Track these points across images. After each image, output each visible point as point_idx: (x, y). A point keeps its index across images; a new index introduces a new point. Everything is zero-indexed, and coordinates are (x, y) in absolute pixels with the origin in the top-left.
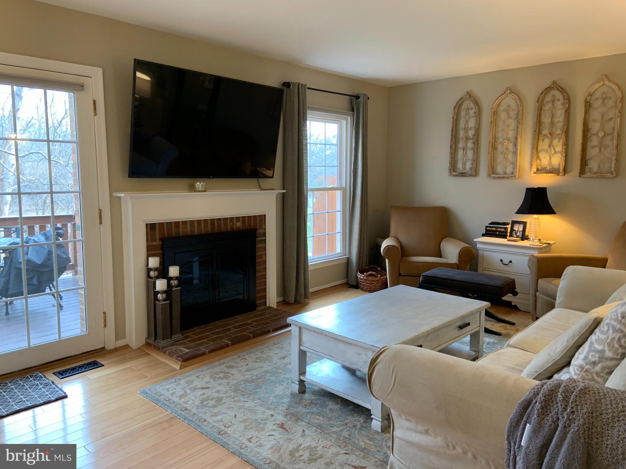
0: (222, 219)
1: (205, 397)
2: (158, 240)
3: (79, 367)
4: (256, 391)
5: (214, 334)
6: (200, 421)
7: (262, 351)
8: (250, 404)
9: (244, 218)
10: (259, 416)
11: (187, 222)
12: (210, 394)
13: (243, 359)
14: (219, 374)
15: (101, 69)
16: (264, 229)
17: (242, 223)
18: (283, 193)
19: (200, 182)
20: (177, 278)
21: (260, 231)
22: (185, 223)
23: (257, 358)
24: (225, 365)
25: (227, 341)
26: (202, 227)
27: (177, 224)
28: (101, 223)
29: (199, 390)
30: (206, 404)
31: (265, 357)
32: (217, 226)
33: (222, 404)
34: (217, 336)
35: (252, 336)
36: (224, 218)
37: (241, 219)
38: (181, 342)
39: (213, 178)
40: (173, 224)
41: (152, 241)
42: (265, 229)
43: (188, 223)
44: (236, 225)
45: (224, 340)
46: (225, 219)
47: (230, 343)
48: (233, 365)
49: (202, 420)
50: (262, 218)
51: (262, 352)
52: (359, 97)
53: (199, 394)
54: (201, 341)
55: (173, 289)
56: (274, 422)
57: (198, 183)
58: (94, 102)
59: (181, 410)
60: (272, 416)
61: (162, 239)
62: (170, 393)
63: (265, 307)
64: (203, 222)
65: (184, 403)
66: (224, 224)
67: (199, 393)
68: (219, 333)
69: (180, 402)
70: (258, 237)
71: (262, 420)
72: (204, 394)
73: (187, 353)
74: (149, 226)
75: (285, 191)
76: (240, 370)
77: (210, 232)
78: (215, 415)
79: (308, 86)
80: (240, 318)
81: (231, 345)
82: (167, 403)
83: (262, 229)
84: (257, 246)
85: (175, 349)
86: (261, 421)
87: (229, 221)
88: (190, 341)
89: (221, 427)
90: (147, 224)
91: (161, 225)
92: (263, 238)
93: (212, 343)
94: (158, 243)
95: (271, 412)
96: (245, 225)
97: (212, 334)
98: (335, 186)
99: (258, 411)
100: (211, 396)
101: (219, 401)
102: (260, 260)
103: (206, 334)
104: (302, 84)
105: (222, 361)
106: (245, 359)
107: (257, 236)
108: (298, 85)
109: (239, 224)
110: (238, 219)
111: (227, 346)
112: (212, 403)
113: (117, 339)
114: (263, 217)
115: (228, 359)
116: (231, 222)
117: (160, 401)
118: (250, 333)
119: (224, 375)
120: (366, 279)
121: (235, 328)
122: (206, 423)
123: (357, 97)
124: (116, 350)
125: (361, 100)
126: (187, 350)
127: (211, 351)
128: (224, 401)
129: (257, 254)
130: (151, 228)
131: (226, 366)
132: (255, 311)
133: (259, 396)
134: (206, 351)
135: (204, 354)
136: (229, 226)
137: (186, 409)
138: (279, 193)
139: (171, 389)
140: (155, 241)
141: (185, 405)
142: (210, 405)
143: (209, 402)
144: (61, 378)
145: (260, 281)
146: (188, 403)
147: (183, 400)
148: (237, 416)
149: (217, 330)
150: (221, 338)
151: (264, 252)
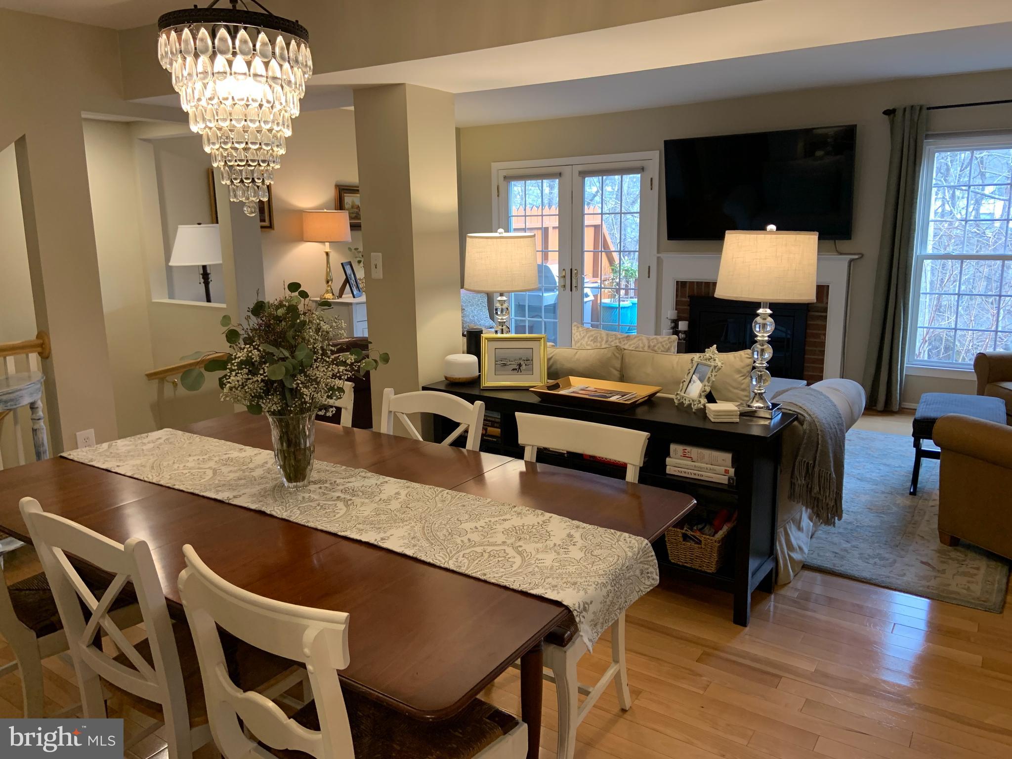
15: (658, 152)
27: (708, 284)
28: (649, 277)
41: (682, 297)
42: (827, 303)
58: (652, 180)
61: (690, 297)
70: (811, 311)
74: (681, 284)
83: (822, 302)
84: (810, 322)
90: (678, 282)
91: (692, 284)
92: (823, 314)
94: (686, 299)
102: (815, 340)
114: (825, 288)
129: (809, 331)
130: (683, 286)
151: (823, 332)
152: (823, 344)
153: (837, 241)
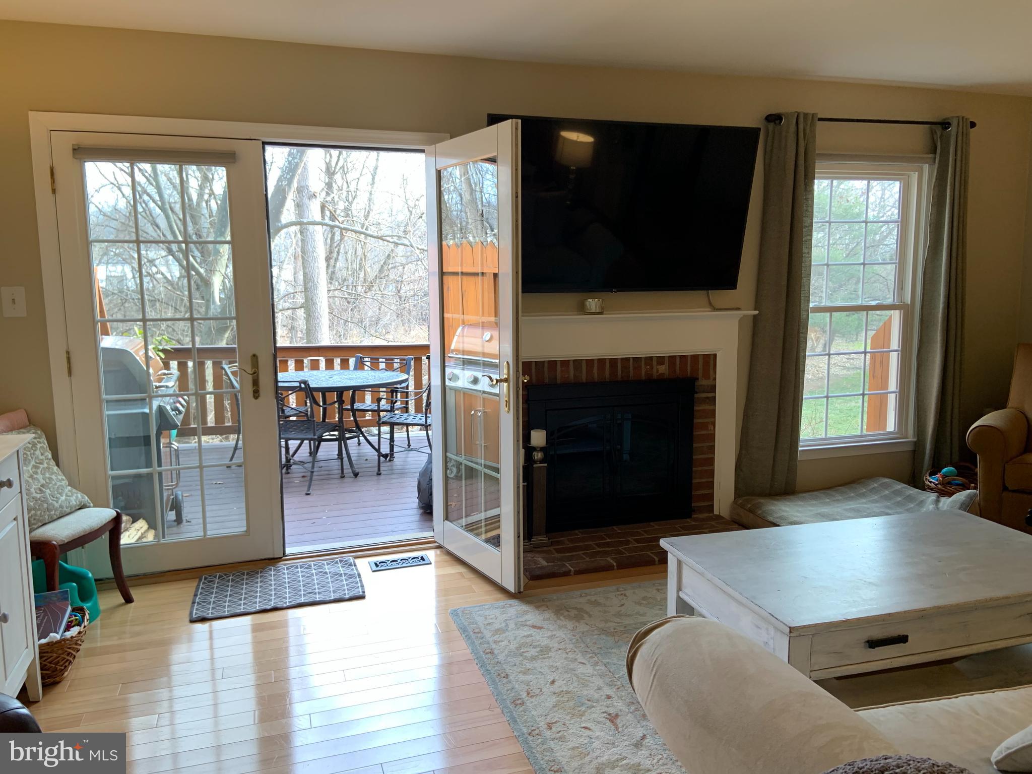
0: (631, 360)
1: (529, 640)
3: (401, 560)
4: (610, 650)
5: (599, 545)
6: (499, 675)
7: (659, 588)
8: (587, 669)
9: (672, 358)
10: (590, 692)
11: (569, 363)
12: (538, 638)
13: (622, 594)
14: (570, 610)
16: (712, 378)
17: (669, 367)
18: (755, 316)
19: (594, 298)
20: (542, 449)
21: (702, 382)
22: (565, 363)
23: (644, 598)
24: (589, 597)
25: (611, 561)
26: (595, 370)
27: (552, 364)
29: (527, 628)
30: (523, 652)
31: (659, 600)
32: (622, 372)
33: (545, 658)
34: (602, 549)
35: (657, 559)
36: (634, 358)
37: (667, 360)
38: (545, 549)
39: (618, 291)
40: (546, 365)
42: (715, 379)
43: (571, 363)
44: (658, 371)
45: (609, 559)
46: (637, 360)
47: (615, 564)
48: (599, 601)
49: (502, 675)
50: (710, 360)
51: (658, 590)
52: (949, 124)
53: (523, 635)
54: (574, 553)
55: (535, 466)
56: (605, 709)
57: (590, 300)
59: (484, 652)
60: (609, 697)
61: (527, 387)
62: (486, 623)
63: (711, 515)
64: (596, 362)
65: (495, 642)
66: (635, 368)
67: (526, 631)
68: (608, 545)
69: (491, 640)
70: (697, 393)
71: (588, 700)
72: (531, 636)
73: (543, 567)
75: (757, 312)
76: (605, 612)
78: (526, 672)
79: (819, 117)
80: (657, 527)
81: (615, 567)
82: (473, 636)
83: (709, 378)
84: (696, 408)
85: (530, 558)
86: (586, 701)
87: (643, 362)
88: (558, 551)
89: (521, 693)
91: (527, 364)
92: (710, 395)
93: (588, 559)
95: (609, 692)
96: (675, 371)
97: (597, 544)
98: (889, 301)
99: (591, 684)
100: (539, 641)
101: (545, 651)
102: (703, 432)
103: (586, 543)
104: (806, 115)
105: (587, 591)
106: (625, 595)
107: (696, 390)
108: (798, 116)
109: (663, 369)
110: (661, 360)
111: (608, 568)
112: (533, 652)
114: (712, 357)
115: (599, 589)
116: (646, 364)
117: (467, 631)
118: (655, 554)
119: (576, 613)
120: (943, 490)
121: (638, 541)
122: (505, 680)
123: (945, 125)
125: (952, 130)
126: (544, 563)
127: (579, 572)
128: (550, 654)
129: (696, 421)
131: (589, 600)
132: (688, 520)
133: (607, 660)
134: (570, 570)
135: (567, 574)
136: (644, 371)
137: (492, 653)
138: (745, 316)
139: (491, 617)
141: (494, 646)
142: (528, 655)
143: (529, 650)
144: (373, 570)
145: (700, 468)
146: (500, 644)
147: (496, 638)
148: (556, 683)
149: (608, 540)
150: (606, 553)
151: (711, 420)
152: (712, 437)
153: (710, 291)
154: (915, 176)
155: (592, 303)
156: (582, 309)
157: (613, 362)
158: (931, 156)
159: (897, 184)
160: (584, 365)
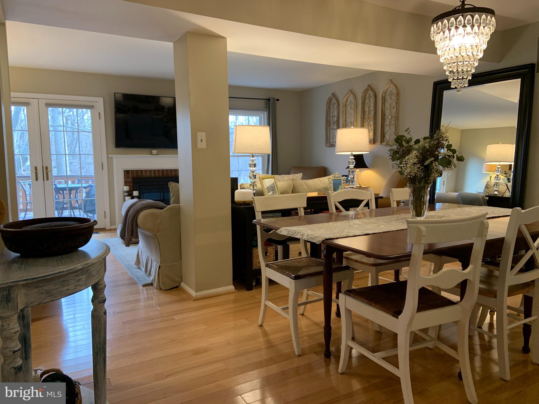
2: (131, 179)
15: (102, 98)
19: (155, 150)
27: (142, 171)
28: (103, 169)
36: (170, 170)
39: (163, 148)
40: (139, 171)
41: (128, 179)
43: (148, 171)
52: (270, 100)
58: (99, 113)
61: (132, 178)
66: (170, 173)
74: (126, 172)
77: (161, 176)
87: (173, 171)
90: (124, 171)
91: (133, 171)
94: (130, 180)
113: (111, 225)
116: (174, 172)
124: (111, 230)
130: (127, 173)
136: (173, 174)
140: (129, 179)
154: (263, 115)
155: (154, 152)
156: (151, 154)
157: (163, 171)
158: (266, 109)
159: (258, 117)
160: (153, 172)
